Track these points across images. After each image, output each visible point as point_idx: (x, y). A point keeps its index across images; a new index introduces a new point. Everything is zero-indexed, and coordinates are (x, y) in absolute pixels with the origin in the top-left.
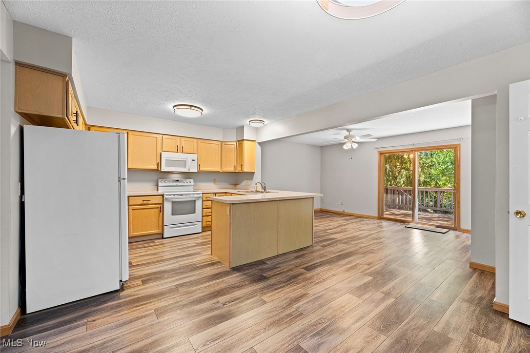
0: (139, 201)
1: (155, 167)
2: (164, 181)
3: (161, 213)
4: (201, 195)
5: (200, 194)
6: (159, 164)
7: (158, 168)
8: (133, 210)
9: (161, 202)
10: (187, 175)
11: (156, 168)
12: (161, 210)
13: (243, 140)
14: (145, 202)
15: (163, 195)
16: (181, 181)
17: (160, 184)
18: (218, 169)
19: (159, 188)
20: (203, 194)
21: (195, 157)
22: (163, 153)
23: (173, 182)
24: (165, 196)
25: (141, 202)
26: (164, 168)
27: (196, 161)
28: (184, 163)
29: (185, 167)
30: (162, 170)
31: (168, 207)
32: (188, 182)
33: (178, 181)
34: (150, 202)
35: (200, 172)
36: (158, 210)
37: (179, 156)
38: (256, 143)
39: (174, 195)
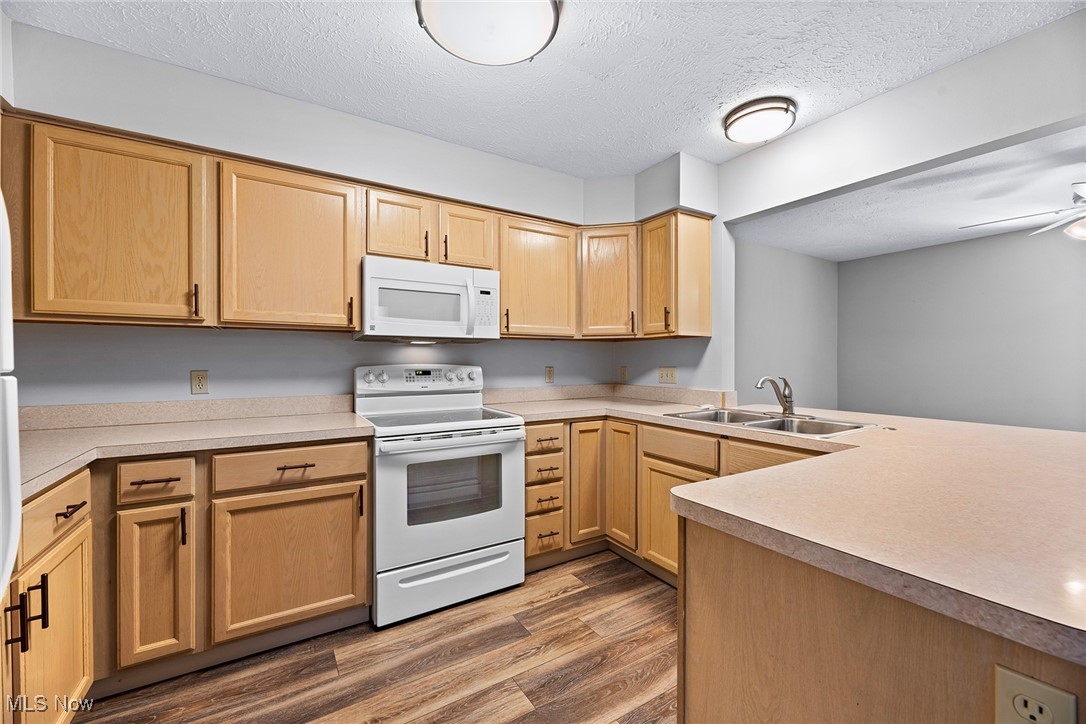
0: (264, 469)
1: (338, 318)
2: (378, 376)
3: (364, 520)
4: (521, 432)
5: (515, 427)
6: (355, 306)
7: (350, 320)
8: (233, 513)
9: (364, 469)
10: (460, 350)
11: (344, 322)
12: (364, 503)
13: (673, 212)
14: (289, 474)
15: (370, 440)
16: (441, 375)
17: (361, 387)
18: (570, 330)
19: (358, 400)
20: (527, 424)
21: (491, 279)
22: (369, 259)
23: (409, 378)
24: (380, 445)
25: (271, 475)
26: (377, 323)
27: (495, 294)
28: (451, 304)
29: (457, 318)
30: (368, 332)
31: (392, 491)
32: (465, 376)
33: (427, 373)
34: (311, 473)
35: (507, 338)
36: (348, 505)
37: (433, 275)
38: (719, 223)
39: (418, 436)
